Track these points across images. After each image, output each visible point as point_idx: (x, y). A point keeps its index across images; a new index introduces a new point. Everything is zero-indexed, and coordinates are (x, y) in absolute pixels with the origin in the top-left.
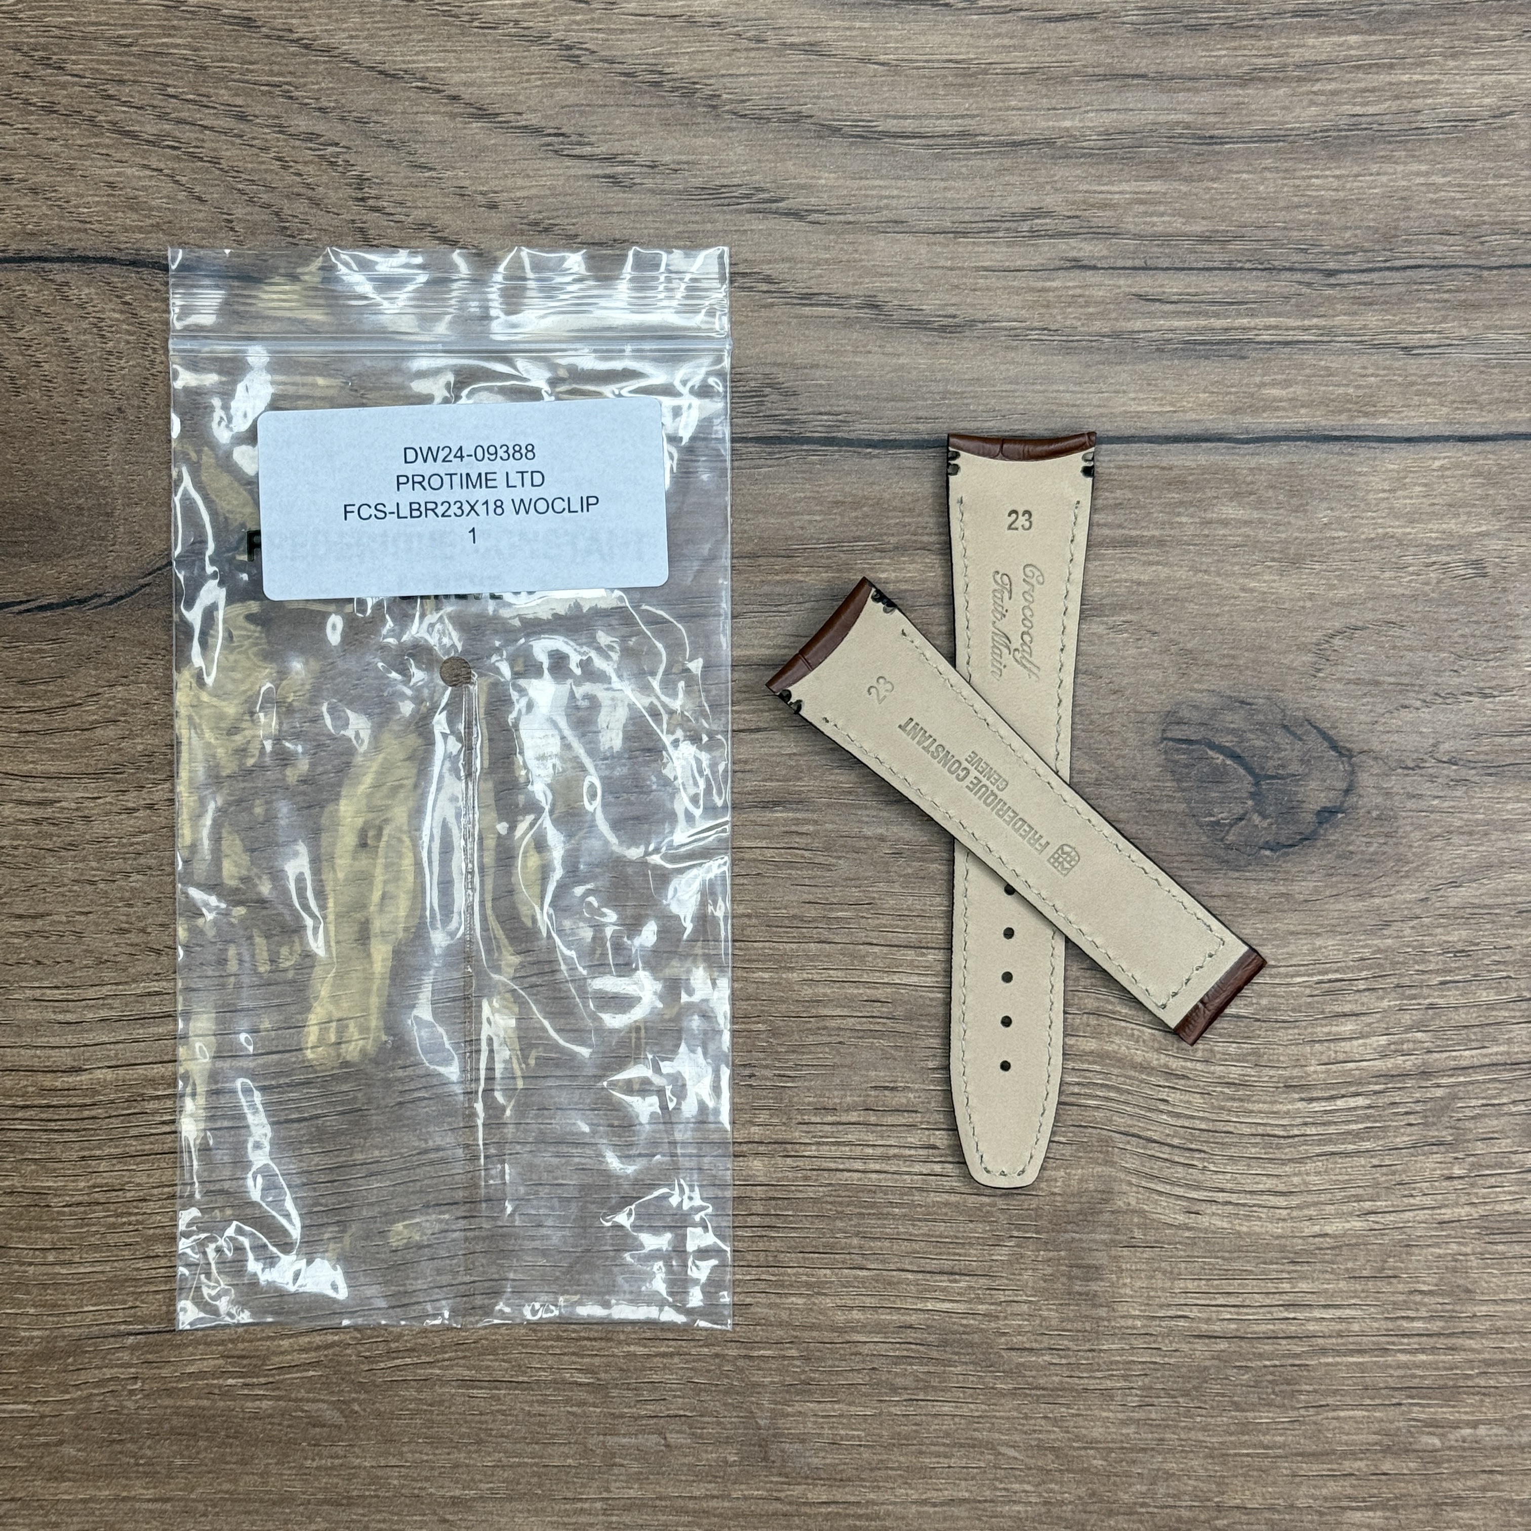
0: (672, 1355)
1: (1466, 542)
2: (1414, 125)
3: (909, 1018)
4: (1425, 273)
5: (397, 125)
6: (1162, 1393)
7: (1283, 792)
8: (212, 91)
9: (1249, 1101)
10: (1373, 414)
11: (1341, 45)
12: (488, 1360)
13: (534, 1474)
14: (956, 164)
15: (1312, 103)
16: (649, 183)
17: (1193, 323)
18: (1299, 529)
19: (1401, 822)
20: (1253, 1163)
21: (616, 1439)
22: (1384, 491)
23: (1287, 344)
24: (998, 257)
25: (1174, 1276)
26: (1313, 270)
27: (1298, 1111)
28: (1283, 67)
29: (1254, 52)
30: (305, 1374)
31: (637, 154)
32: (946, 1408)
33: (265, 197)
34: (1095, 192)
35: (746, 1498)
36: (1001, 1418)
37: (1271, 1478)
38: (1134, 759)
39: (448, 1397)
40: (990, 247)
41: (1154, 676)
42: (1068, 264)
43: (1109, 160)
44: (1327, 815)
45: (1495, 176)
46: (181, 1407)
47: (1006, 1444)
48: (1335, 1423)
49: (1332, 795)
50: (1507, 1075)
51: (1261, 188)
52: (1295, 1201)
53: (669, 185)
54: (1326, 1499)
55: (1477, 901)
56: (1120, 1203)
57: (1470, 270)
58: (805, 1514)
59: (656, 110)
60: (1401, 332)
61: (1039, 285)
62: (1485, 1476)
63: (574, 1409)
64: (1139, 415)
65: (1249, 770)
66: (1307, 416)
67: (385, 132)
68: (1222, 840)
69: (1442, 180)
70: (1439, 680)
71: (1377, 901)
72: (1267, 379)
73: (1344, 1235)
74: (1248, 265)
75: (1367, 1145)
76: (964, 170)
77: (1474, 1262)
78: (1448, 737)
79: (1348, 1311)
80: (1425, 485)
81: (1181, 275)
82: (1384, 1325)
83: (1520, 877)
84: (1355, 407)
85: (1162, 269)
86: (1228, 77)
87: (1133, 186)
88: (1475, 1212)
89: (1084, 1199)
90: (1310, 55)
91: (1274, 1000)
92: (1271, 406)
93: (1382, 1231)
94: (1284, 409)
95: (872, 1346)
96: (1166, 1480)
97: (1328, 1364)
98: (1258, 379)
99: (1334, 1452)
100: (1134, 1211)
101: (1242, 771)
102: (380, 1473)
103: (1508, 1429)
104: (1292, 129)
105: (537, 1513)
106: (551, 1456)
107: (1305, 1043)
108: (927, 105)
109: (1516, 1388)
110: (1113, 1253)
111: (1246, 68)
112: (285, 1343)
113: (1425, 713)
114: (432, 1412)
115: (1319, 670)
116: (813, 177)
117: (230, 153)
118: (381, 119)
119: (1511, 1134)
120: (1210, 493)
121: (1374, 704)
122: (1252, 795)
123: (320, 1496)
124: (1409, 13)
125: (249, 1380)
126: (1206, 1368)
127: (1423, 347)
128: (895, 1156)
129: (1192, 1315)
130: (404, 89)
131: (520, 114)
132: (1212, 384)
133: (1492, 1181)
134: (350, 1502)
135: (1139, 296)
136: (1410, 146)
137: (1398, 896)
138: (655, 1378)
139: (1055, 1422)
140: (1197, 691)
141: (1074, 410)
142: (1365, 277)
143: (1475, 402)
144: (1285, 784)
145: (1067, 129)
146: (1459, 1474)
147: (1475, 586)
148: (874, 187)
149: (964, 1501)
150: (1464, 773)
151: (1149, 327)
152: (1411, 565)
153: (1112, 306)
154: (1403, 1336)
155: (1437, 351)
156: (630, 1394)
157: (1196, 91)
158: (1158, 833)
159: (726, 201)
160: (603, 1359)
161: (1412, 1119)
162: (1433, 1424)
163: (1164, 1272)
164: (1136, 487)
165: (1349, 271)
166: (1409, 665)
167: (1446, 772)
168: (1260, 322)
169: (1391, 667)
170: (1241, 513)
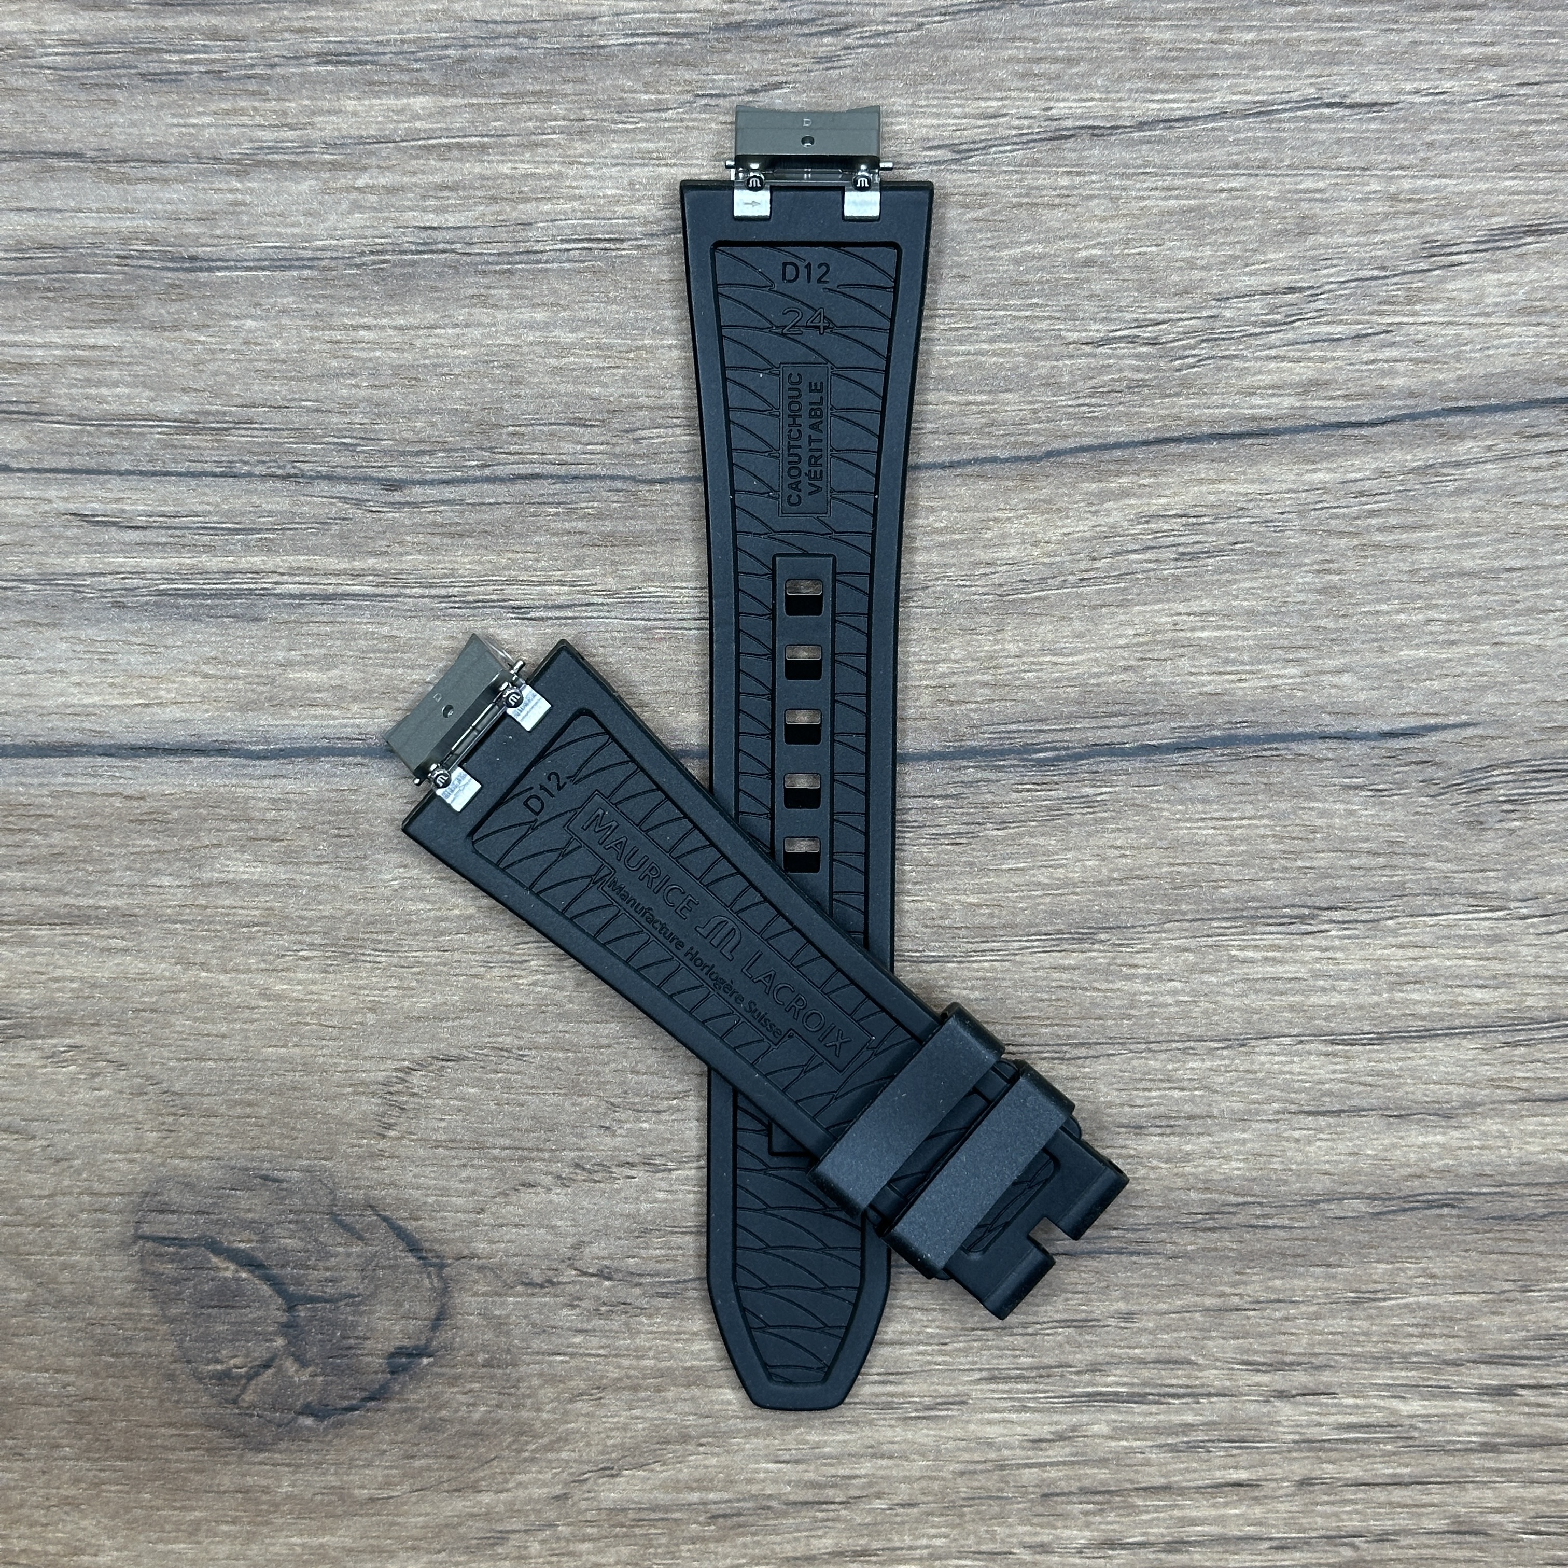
2: (522, 247)
4: (545, 487)
7: (333, 1324)
11: (397, 112)
15: (357, 207)
17: (173, 561)
18: (354, 899)
19: (523, 1369)
23: (326, 598)
26: (366, 479)
28: (307, 146)
29: (258, 120)
38: (89, 1269)
41: (117, 1135)
43: (26, 290)
44: (404, 1359)
49: (412, 1326)
51: (278, 344)
55: (644, 1499)
57: (619, 485)
60: (510, 582)
64: (87, 711)
65: (279, 1287)
68: (235, 1402)
70: (582, 1143)
71: (486, 1498)
72: (295, 655)
74: (258, 470)
78: (598, 1234)
81: (150, 483)
83: (714, 1461)
85: (120, 474)
86: (216, 159)
87: (67, 336)
90: (346, 126)
92: (303, 698)
94: (327, 706)
98: (281, 655)
101: (266, 1290)
104: (324, 249)
111: (246, 147)
113: (559, 1196)
115: (389, 1127)
120: (207, 839)
121: (478, 1181)
122: (284, 1328)
124: (510, 60)
127: (546, 607)
132: (207, 662)
135: (82, 516)
136: (516, 281)
137: (521, 1494)
140: (192, 1159)
142: (449, 493)
144: (337, 1310)
150: (623, 1292)
151: (100, 568)
153: (38, 533)
155: (568, 613)
157: (166, 181)
158: (130, 1391)
164: (86, 827)
165: (423, 483)
166: (533, 1118)
167: (594, 1291)
168: (282, 561)
169: (501, 1123)
170: (257, 872)
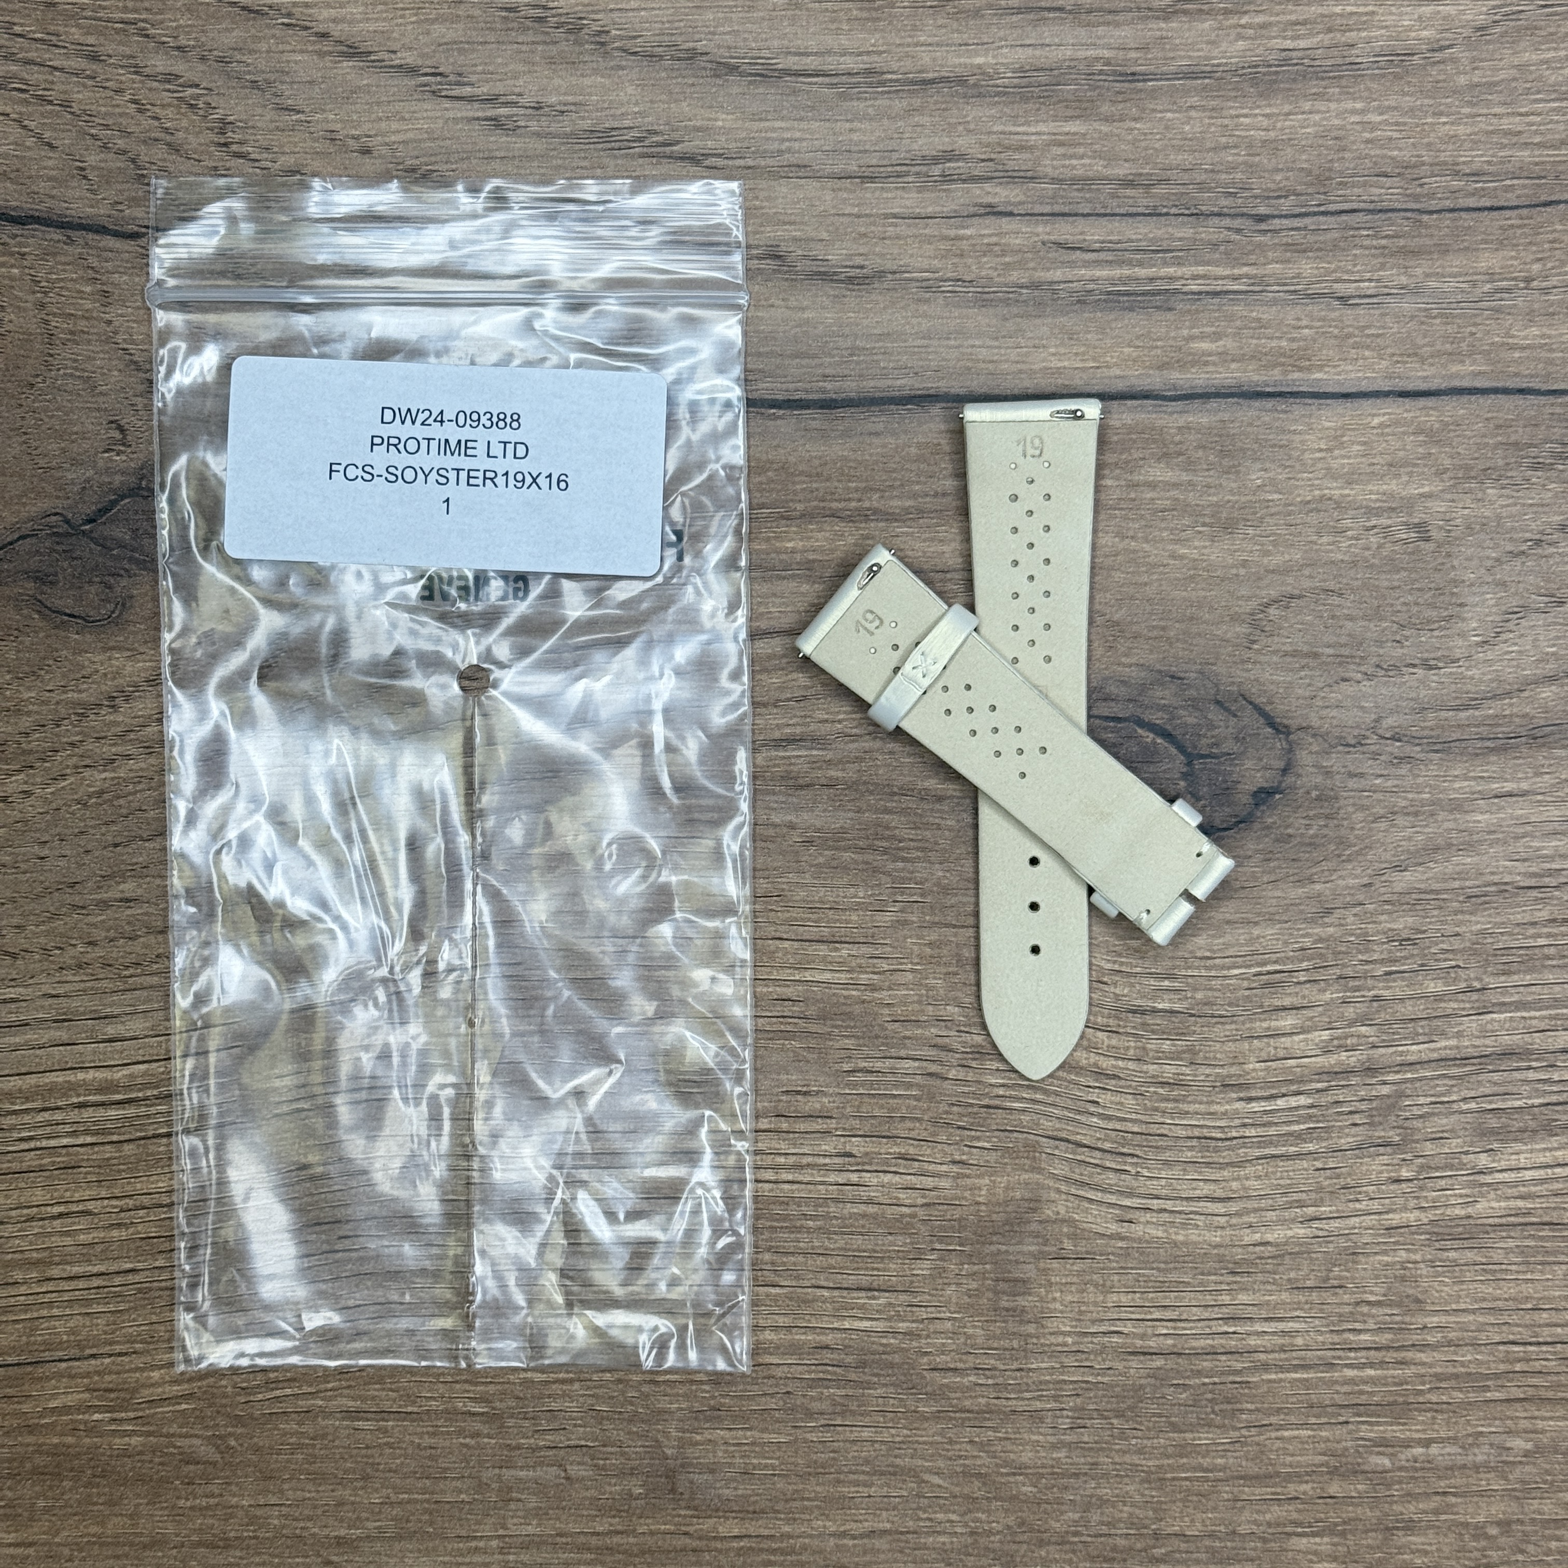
0: (571, 1381)
1: (1409, 504)
2: (1348, 60)
3: (823, 1017)
4: (1360, 217)
5: (262, 64)
6: (1095, 1415)
7: (1218, 773)
8: (61, 29)
9: (1184, 1101)
10: (1309, 369)
12: (374, 1390)
13: (426, 1511)
14: (862, 105)
15: (1240, 37)
16: (534, 126)
17: (1117, 272)
19: (1342, 802)
20: (1189, 1167)
21: (513, 1472)
22: (1321, 450)
23: (1216, 294)
24: (908, 203)
25: (1106, 1290)
26: (1243, 215)
27: (1236, 1111)
30: (178, 1408)
31: (520, 95)
32: (866, 1434)
33: (121, 143)
34: (1011, 133)
35: (652, 1533)
36: (924, 1443)
37: (1211, 1504)
39: (331, 1430)
40: (899, 193)
42: (982, 211)
43: (1025, 99)
44: (1264, 795)
45: (1434, 114)
46: (44, 1444)
47: (929, 1471)
48: (1278, 1444)
49: (1268, 774)
50: (1455, 1071)
51: (1187, 128)
52: (1234, 1207)
53: (554, 128)
54: (1269, 1524)
55: (1422, 886)
56: (1049, 1212)
57: (1409, 214)
58: (716, 1550)
59: (540, 48)
60: (1336, 281)
61: (952, 233)
62: (1438, 1498)
63: (468, 1440)
64: (1059, 371)
65: (1181, 749)
66: (1238, 370)
67: (249, 73)
69: (1379, 119)
70: (1381, 651)
71: (1318, 887)
72: (1195, 331)
73: (1286, 1244)
74: (1174, 211)
75: (1311, 1147)
76: (870, 110)
77: (1424, 1270)
78: (1392, 712)
79: (1291, 1324)
80: (1365, 443)
81: (1103, 221)
82: (1330, 1338)
83: (1469, 860)
84: (1291, 361)
85: (1083, 215)
86: (1149, 9)
87: (1050, 127)
88: (1425, 1217)
89: (1009, 1209)
91: (1210, 993)
92: (1199, 360)
93: (1328, 1237)
94: (1214, 364)
95: (786, 1369)
96: (1100, 1507)
97: (1270, 1381)
98: (1185, 332)
99: (1278, 1474)
100: (1063, 1221)
101: (1174, 751)
102: (259, 1512)
103: (1463, 1447)
104: (1218, 65)
105: (427, 1552)
106: (442, 1492)
107: (1243, 1039)
108: (830, 41)
109: (1470, 1403)
110: (1042, 1265)
112: (156, 1375)
113: (1366, 687)
114: (314, 1446)
115: (1254, 642)
116: (709, 119)
117: (81, 96)
118: (244, 58)
119: (1461, 1133)
120: (1136, 455)
121: (1311, 677)
122: (1185, 776)
123: (194, 1538)
125: (116, 1415)
126: (1141, 1386)
127: (1360, 297)
128: (808, 1165)
129: (1126, 1330)
130: (268, 26)
131: (394, 52)
132: (1138, 338)
133: (1442, 1183)
134: (227, 1544)
135: (1058, 244)
136: (1344, 82)
137: (1340, 882)
138: (554, 1406)
139: (982, 1446)
140: (1124, 665)
141: (991, 366)
142: (1297, 223)
143: (1416, 354)
144: (1220, 763)
145: (979, 66)
146: (1410, 1496)
147: (1417, 551)
148: (774, 130)
149: (885, 1532)
150: (1409, 750)
151: (1070, 278)
152: (1349, 529)
153: (1030, 255)
154: (1350, 1349)
155: (1375, 300)
156: (527, 1423)
157: (1117, 25)
159: (617, 145)
160: (499, 1387)
161: (1357, 1119)
162: (1383, 1443)
163: (1096, 1285)
165: (1280, 217)
166: (1349, 635)
167: (1389, 749)
168: (1187, 271)
169: (1329, 638)
170: (1169, 475)
